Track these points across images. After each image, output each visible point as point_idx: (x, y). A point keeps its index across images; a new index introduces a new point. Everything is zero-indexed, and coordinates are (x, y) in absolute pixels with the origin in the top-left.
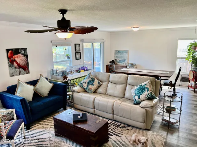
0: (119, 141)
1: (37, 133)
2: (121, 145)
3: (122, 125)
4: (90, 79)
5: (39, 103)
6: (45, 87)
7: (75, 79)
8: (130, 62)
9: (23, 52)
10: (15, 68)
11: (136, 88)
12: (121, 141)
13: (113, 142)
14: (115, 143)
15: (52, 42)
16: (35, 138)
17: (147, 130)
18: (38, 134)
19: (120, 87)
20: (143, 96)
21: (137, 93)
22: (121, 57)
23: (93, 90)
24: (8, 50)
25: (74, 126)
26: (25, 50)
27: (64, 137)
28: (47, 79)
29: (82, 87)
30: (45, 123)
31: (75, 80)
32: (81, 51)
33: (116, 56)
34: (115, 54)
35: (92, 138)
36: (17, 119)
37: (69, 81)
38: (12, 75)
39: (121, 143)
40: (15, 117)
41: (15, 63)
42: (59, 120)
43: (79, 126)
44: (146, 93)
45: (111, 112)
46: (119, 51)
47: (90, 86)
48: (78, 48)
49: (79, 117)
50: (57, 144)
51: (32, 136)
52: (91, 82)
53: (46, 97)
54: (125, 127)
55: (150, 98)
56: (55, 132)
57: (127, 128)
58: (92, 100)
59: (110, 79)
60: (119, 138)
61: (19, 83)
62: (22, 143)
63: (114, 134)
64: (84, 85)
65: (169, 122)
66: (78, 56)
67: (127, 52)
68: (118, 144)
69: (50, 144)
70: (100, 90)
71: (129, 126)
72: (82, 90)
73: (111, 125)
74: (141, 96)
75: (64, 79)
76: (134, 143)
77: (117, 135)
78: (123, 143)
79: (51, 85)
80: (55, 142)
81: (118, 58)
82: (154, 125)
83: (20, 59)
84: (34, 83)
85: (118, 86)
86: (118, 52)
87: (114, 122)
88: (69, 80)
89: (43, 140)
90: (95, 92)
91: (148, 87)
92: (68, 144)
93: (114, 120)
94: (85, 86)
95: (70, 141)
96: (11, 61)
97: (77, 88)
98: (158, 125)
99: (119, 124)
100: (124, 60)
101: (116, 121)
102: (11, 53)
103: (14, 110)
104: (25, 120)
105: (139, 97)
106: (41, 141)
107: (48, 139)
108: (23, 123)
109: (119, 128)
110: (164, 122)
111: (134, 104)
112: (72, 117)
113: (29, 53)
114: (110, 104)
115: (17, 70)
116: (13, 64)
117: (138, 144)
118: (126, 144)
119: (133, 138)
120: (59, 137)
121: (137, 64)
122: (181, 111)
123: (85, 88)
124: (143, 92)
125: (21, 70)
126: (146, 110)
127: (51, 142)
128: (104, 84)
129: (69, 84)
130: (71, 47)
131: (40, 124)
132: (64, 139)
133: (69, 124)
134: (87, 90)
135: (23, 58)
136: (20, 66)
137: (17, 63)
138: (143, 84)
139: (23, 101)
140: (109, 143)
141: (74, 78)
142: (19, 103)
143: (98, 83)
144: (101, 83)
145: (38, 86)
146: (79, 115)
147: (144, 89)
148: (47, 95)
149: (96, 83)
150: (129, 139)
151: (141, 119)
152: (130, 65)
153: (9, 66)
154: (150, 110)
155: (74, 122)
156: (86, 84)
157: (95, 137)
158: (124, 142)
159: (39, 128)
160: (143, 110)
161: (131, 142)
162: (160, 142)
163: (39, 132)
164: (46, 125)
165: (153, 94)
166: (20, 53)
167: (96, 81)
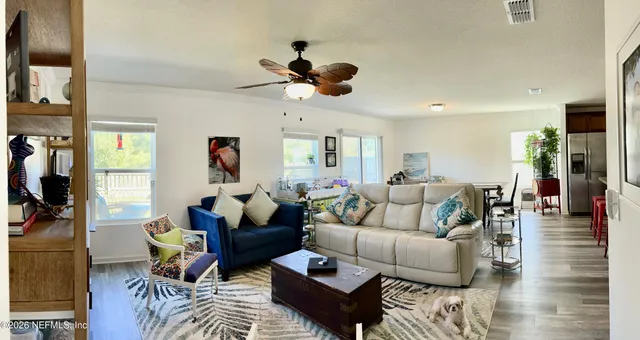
0: (405, 319)
1: (238, 290)
2: (410, 326)
3: (415, 286)
4: (351, 197)
5: (248, 234)
6: (264, 209)
7: (322, 199)
8: (433, 174)
9: (233, 144)
10: (219, 170)
11: (439, 205)
12: (411, 318)
13: (393, 322)
14: (397, 324)
15: (283, 129)
16: (234, 298)
17: (463, 287)
18: (239, 293)
19: (409, 210)
20: (453, 219)
21: (440, 214)
22: (416, 166)
23: (356, 220)
24: (210, 140)
25: (308, 281)
26: (237, 140)
27: (290, 308)
28: (268, 194)
29: (334, 212)
30: (257, 277)
31: (322, 202)
32: (336, 152)
33: (406, 163)
34: (405, 160)
35: (344, 308)
36: (209, 251)
37: (310, 202)
38: (212, 181)
39: (409, 321)
40: (205, 249)
41: (219, 163)
42: (281, 266)
43: (319, 279)
44: (458, 211)
45: (390, 260)
46: (411, 155)
47: (350, 211)
48: (331, 145)
49: (321, 263)
50: (274, 319)
51: (229, 293)
52: (353, 202)
53: (264, 226)
54: (420, 290)
55: (466, 221)
56: (273, 293)
57: (424, 290)
58: (353, 237)
59: (391, 196)
60: (405, 313)
61: (219, 192)
62: (210, 300)
63: (396, 306)
64: (337, 208)
65: (502, 264)
66: (331, 160)
67: (426, 155)
68: (402, 324)
69: (260, 315)
70: (370, 219)
71: (428, 285)
72: (334, 218)
73: (391, 288)
74: (449, 219)
75: (300, 197)
76: (438, 318)
77: (402, 307)
78: (415, 321)
79: (276, 206)
80: (270, 313)
81: (410, 168)
82: (477, 276)
83: (227, 155)
84: (244, 198)
85: (406, 207)
86: (409, 157)
87: (398, 282)
88: (309, 198)
89: (247, 305)
90: (360, 224)
91: (461, 200)
92: (296, 321)
93: (397, 279)
94: (340, 210)
95: (300, 315)
96: (214, 158)
97: (322, 215)
98: (485, 276)
99: (408, 284)
100: (422, 171)
101: (403, 280)
102: (215, 144)
103: (204, 233)
104: (221, 257)
105: (445, 223)
106: (244, 307)
107: (257, 306)
108: (216, 263)
109: (407, 293)
110: (496, 267)
111: (438, 237)
112: (307, 263)
113: (242, 147)
114: (388, 244)
115: (221, 173)
116: (215, 162)
117: (444, 318)
118: (421, 322)
119: (436, 307)
120: (280, 306)
121: (446, 176)
122: (521, 239)
123: (340, 214)
124: (452, 211)
125: (227, 174)
126: (458, 244)
127: (262, 313)
128: (379, 206)
129: (309, 208)
130: (317, 142)
131: (248, 276)
132: (289, 311)
133: (300, 275)
134: (344, 219)
135: (233, 153)
136: (225, 168)
137: (221, 161)
138: (452, 197)
139: (222, 221)
140: (384, 324)
141: (319, 197)
142: (215, 225)
143: (367, 204)
144: (373, 205)
145: (251, 203)
146: (321, 259)
147: (454, 205)
148: (265, 223)
149: (362, 204)
150: (427, 310)
151: (450, 265)
152: (433, 179)
153: (210, 166)
154: (467, 242)
155: (309, 270)
156: (343, 206)
157: (350, 304)
158: (417, 319)
159: (243, 283)
160: (453, 244)
161: (432, 317)
162: (488, 305)
163: (243, 290)
164: (257, 279)
165: (470, 212)
166: (228, 145)
167: (362, 200)
